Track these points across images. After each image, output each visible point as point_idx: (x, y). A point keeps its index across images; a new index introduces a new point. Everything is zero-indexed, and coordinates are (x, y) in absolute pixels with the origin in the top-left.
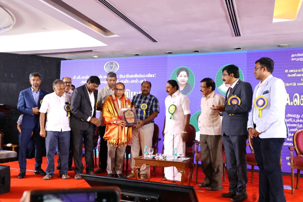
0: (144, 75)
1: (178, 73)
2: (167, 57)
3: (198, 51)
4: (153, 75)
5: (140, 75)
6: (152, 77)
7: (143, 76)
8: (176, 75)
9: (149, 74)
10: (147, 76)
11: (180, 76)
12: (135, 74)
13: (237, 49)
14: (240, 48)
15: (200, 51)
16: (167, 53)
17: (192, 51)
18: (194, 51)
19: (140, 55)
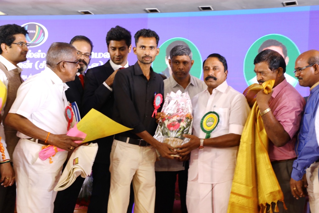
2: (147, 18)
3: (209, 8)
14: (294, 3)
15: (213, 9)
16: (148, 11)
17: (198, 8)
18: (201, 9)
19: (93, 13)
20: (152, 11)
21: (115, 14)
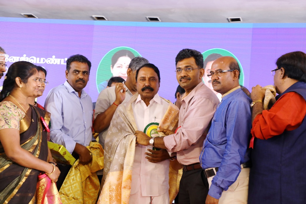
0: (42, 59)
1: (114, 60)
2: (93, 26)
3: (156, 19)
4: (63, 60)
5: (33, 59)
6: (59, 63)
7: (40, 61)
8: (110, 62)
9: (54, 57)
10: (49, 61)
11: (119, 65)
12: (23, 56)
13: (233, 20)
14: (238, 20)
15: (161, 20)
16: (95, 18)
17: (145, 19)
18: (148, 19)
19: (37, 17)
20: (99, 18)
21: (60, 19)
